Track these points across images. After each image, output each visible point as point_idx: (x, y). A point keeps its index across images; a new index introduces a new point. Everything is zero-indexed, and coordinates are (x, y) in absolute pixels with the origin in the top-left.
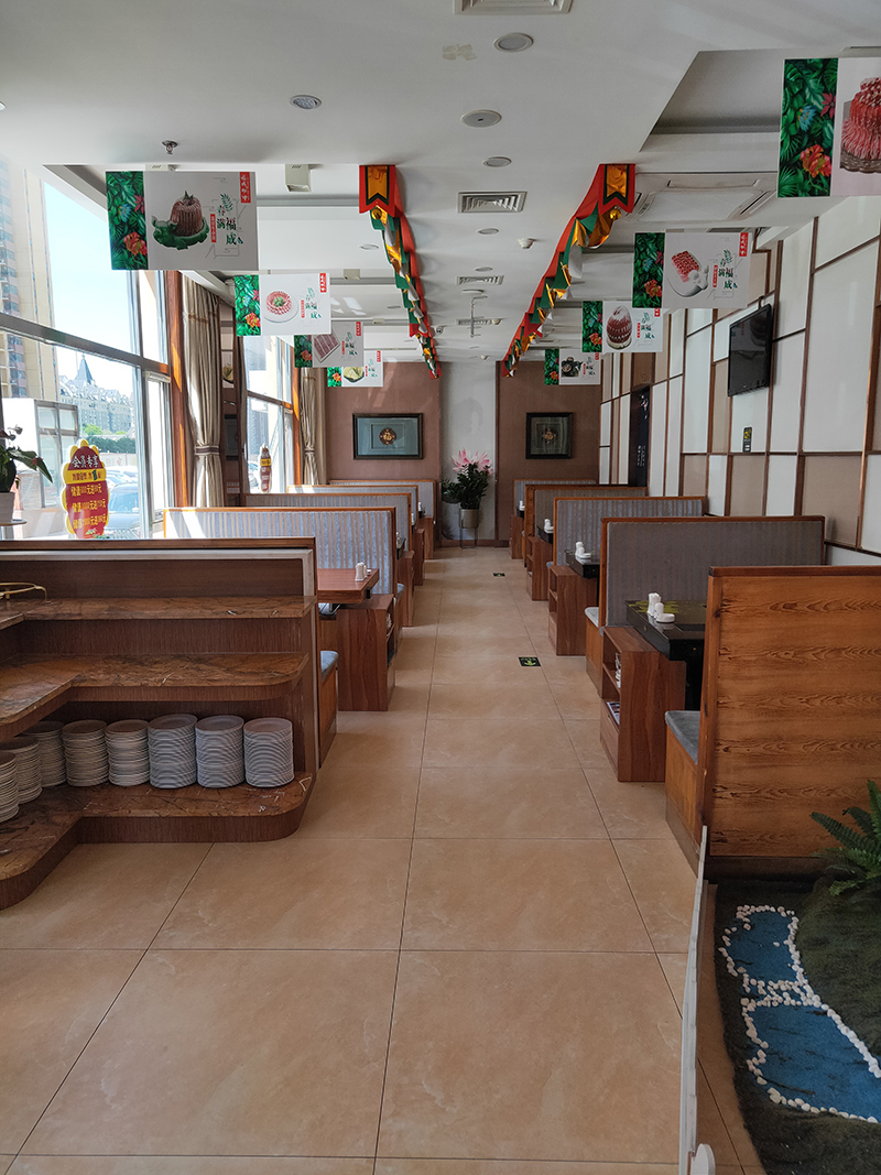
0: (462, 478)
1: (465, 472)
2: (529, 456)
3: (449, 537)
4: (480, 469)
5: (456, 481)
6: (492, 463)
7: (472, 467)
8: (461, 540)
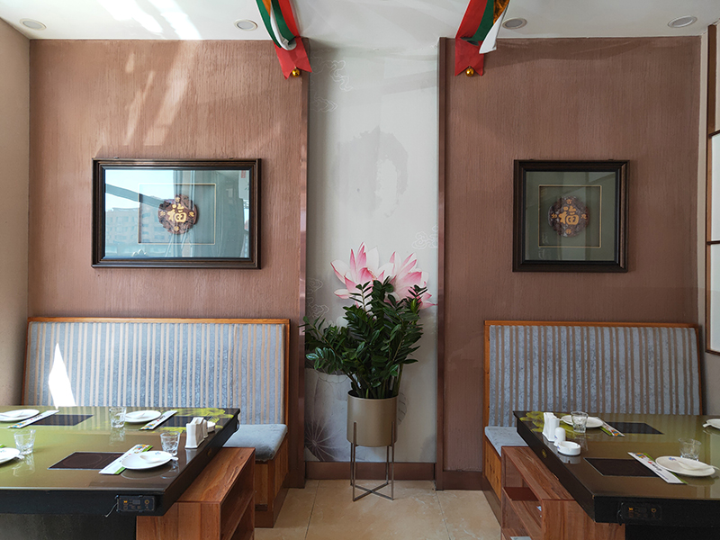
0: (354, 313)
1: (365, 303)
2: (522, 264)
3: (325, 454)
4: (401, 293)
5: (342, 322)
6: (430, 279)
7: (382, 290)
8: (353, 463)
